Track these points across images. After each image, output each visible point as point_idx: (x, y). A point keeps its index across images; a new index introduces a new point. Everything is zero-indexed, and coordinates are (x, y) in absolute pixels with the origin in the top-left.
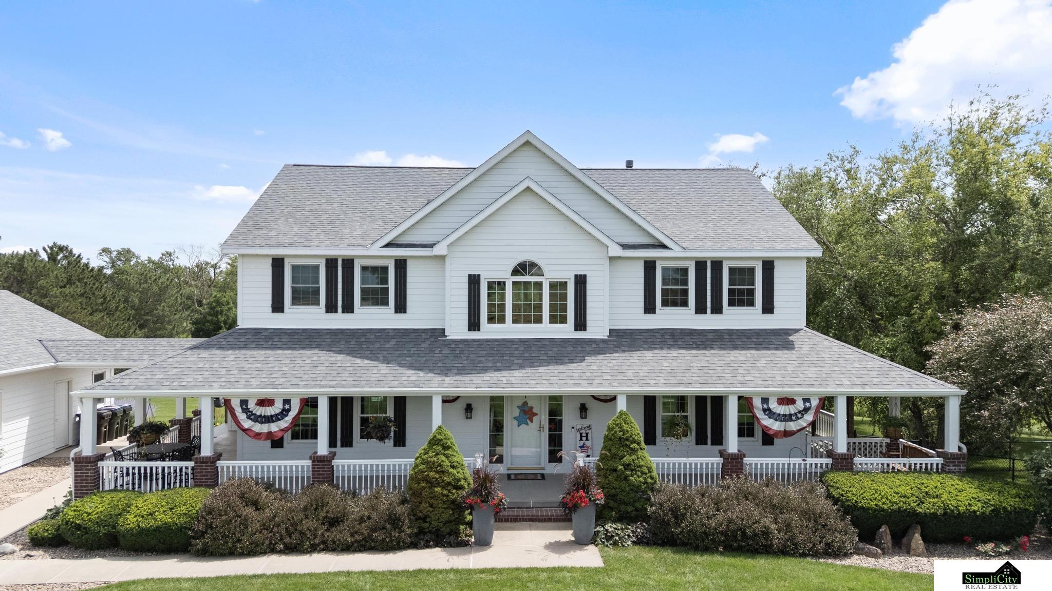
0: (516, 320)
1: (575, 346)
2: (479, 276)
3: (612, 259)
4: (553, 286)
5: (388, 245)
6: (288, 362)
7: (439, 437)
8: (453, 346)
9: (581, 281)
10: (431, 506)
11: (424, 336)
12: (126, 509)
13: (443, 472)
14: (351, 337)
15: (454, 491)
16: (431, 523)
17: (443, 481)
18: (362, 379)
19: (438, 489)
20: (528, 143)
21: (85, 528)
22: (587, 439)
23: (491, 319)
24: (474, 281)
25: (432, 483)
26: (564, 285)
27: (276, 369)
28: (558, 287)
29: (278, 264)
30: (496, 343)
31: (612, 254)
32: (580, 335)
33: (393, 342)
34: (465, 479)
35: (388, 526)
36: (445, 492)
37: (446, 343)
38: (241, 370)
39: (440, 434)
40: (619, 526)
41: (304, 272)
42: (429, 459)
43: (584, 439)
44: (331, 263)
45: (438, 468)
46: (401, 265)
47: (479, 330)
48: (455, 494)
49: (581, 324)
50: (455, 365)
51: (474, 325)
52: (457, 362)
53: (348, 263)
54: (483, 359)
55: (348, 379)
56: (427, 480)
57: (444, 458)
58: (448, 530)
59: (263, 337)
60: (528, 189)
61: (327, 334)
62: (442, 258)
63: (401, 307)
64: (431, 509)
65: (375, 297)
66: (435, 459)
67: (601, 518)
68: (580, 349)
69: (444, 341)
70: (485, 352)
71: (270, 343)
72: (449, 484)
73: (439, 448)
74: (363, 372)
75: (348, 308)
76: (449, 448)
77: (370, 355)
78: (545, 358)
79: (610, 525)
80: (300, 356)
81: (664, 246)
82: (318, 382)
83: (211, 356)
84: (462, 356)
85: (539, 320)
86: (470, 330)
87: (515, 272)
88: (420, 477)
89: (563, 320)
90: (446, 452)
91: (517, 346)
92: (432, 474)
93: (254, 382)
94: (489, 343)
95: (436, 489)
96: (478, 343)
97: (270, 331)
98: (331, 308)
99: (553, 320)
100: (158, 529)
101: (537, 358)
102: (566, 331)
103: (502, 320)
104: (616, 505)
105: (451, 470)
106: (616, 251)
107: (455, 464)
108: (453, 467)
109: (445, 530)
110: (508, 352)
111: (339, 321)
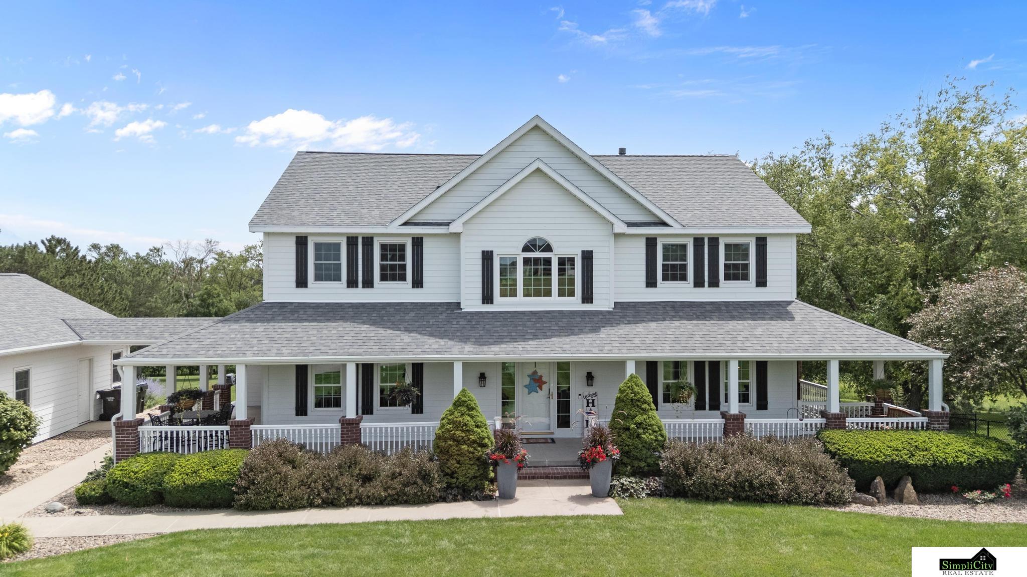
0: (527, 294)
1: (583, 317)
2: (492, 252)
3: (617, 236)
4: (562, 262)
5: (406, 224)
6: (315, 332)
7: (463, 399)
8: (469, 317)
9: (587, 257)
10: (458, 462)
11: (440, 309)
12: (171, 468)
13: (468, 431)
14: (373, 310)
15: (479, 449)
16: (458, 479)
17: (469, 439)
18: (387, 347)
19: (465, 447)
20: (536, 127)
21: (133, 486)
22: (593, 406)
23: (503, 294)
24: (487, 257)
25: (458, 442)
26: (572, 260)
27: (305, 339)
28: (565, 263)
29: (301, 242)
30: (509, 315)
31: (617, 231)
32: (587, 307)
33: (412, 314)
34: (489, 438)
35: (420, 482)
36: (471, 449)
37: (462, 315)
38: (272, 340)
39: (464, 396)
40: (633, 479)
41: (327, 250)
42: (455, 419)
43: (591, 405)
44: (352, 241)
45: (464, 427)
46: (418, 242)
47: (492, 303)
48: (479, 452)
49: (588, 297)
50: (472, 335)
51: (487, 298)
52: (474, 332)
53: (368, 241)
54: (499, 329)
55: (374, 347)
56: (453, 438)
57: (469, 418)
58: (474, 485)
59: (289, 310)
60: (538, 170)
61: (349, 307)
62: (457, 235)
63: (418, 283)
64: (458, 466)
65: (392, 274)
66: (461, 419)
67: (616, 472)
68: (588, 320)
69: (460, 313)
70: (499, 323)
71: (296, 315)
72: (474, 442)
73: (464, 409)
74: (387, 341)
75: (368, 283)
76: (473, 409)
77: (391, 326)
78: (556, 328)
79: (624, 479)
80: (326, 327)
81: (664, 224)
82: (346, 350)
83: (242, 328)
84: (478, 326)
85: (548, 293)
86: (483, 303)
87: (526, 249)
88: (446, 435)
89: (572, 294)
90: (470, 413)
91: (529, 317)
92: (458, 433)
93: (285, 351)
94: (502, 315)
95: (463, 447)
96: (491, 315)
97: (294, 305)
98: (352, 283)
99: (561, 294)
100: (202, 485)
101: (548, 328)
102: (574, 303)
103: (514, 294)
104: (629, 461)
105: (476, 429)
106: (620, 228)
107: (479, 424)
108: (477, 426)
109: (472, 485)
110: (520, 323)
111: (360, 295)
